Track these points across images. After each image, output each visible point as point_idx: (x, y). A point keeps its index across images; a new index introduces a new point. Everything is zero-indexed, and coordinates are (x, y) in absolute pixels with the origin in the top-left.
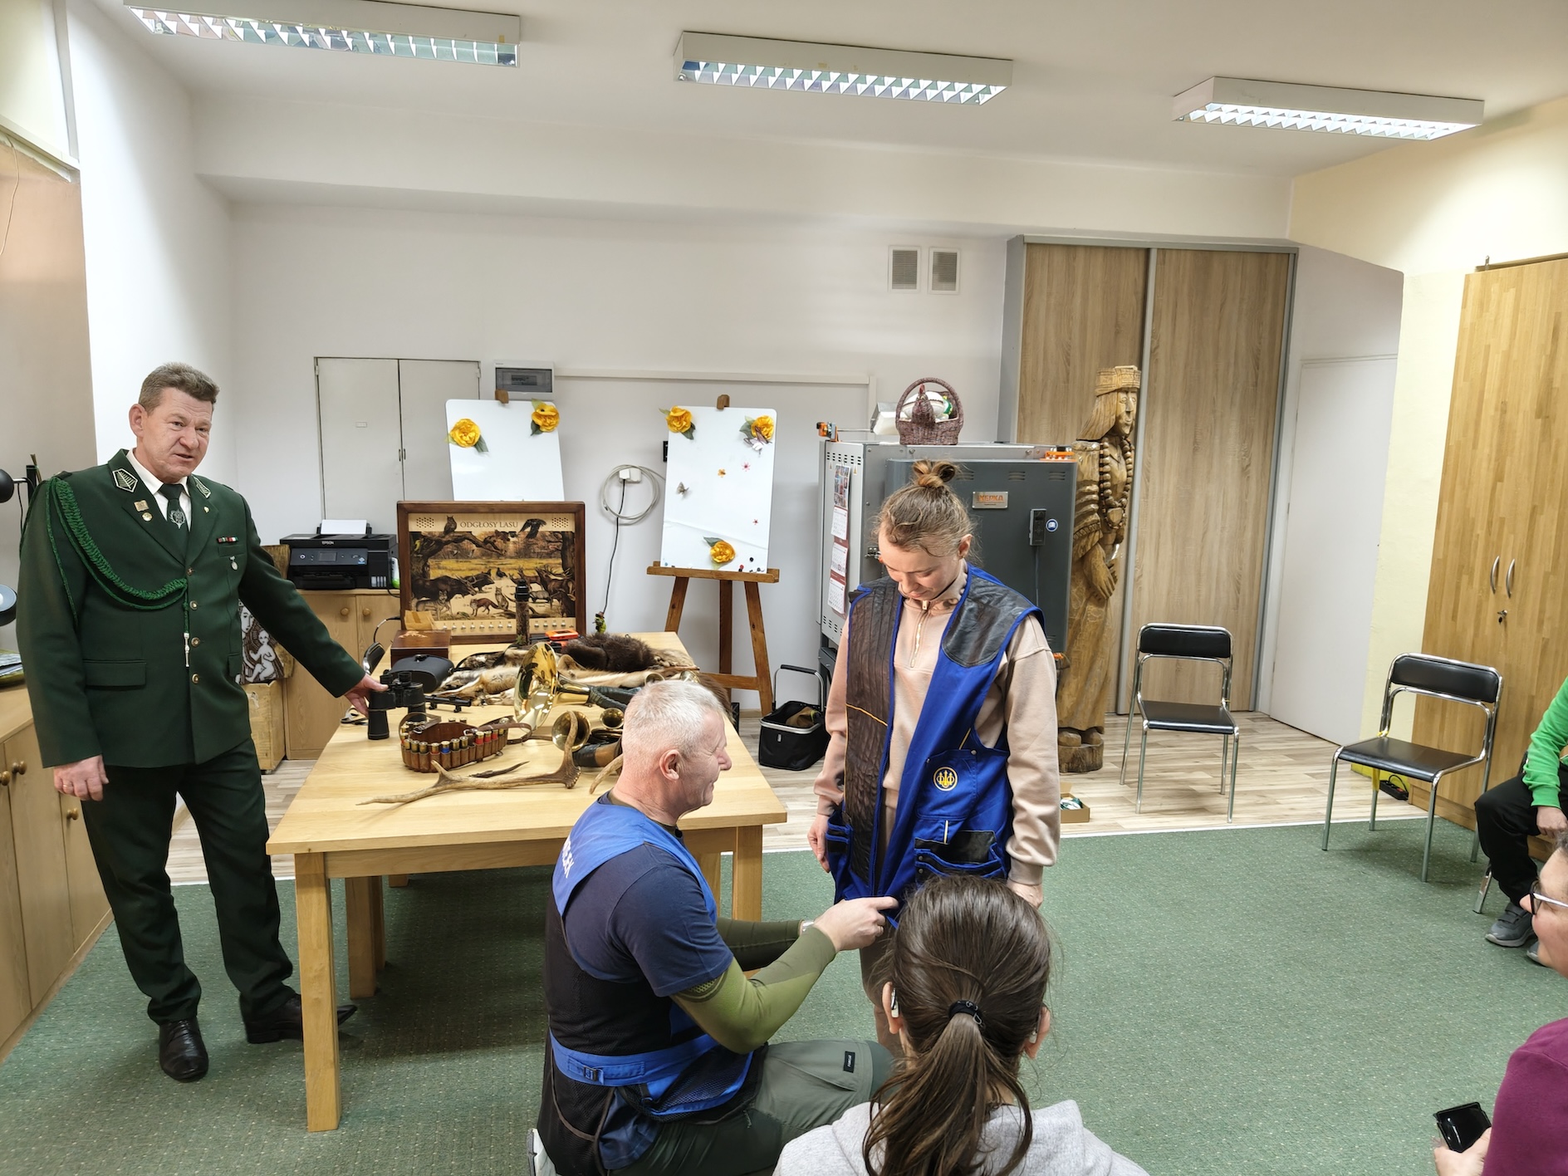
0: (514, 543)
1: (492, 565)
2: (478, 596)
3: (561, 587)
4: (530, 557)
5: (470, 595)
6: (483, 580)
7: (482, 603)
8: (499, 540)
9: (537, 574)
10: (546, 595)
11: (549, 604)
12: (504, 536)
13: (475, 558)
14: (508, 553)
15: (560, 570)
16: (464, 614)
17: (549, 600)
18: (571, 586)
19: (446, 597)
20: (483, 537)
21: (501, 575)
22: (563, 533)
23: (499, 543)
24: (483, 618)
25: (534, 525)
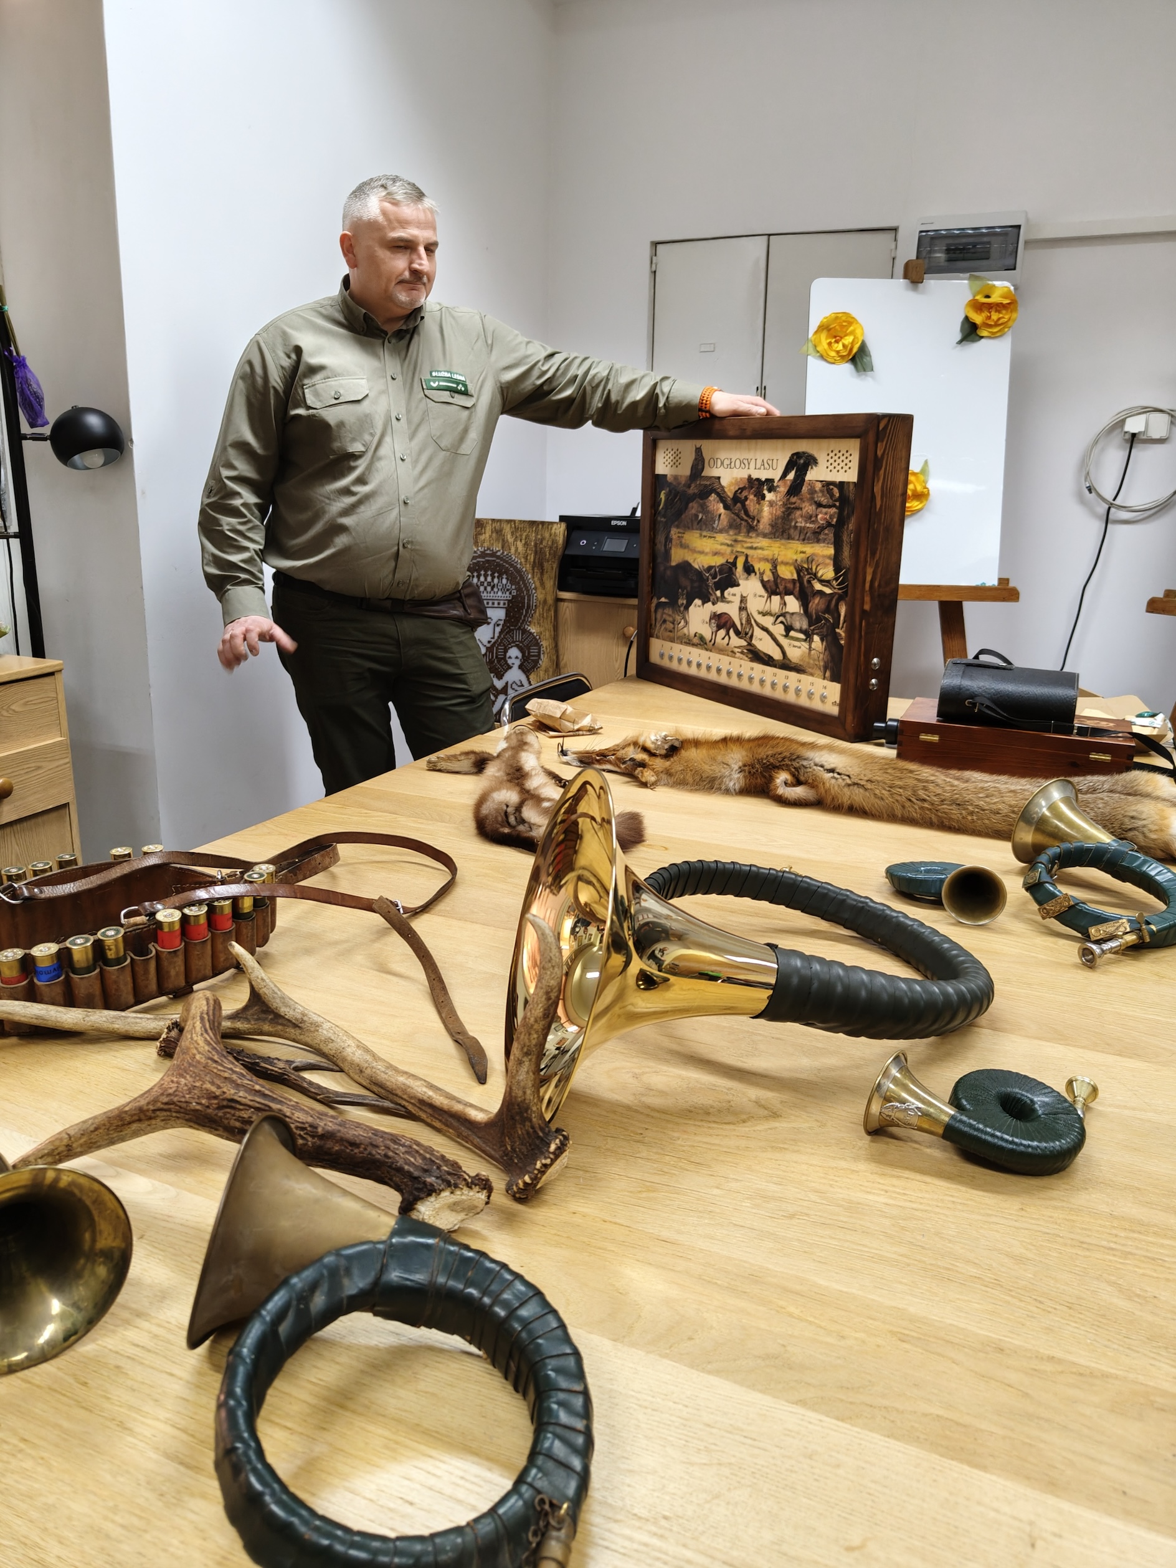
0: (771, 504)
1: (739, 548)
2: (720, 608)
3: (827, 610)
4: (790, 538)
5: (710, 603)
6: (726, 578)
7: (723, 621)
8: (751, 497)
9: (795, 576)
10: (805, 626)
11: (806, 645)
12: (757, 486)
13: (721, 531)
14: (761, 526)
15: (828, 573)
16: (702, 638)
17: (809, 636)
18: (843, 610)
19: (685, 602)
20: (734, 489)
21: (749, 570)
22: (841, 485)
23: (751, 503)
24: (721, 651)
25: (800, 464)
